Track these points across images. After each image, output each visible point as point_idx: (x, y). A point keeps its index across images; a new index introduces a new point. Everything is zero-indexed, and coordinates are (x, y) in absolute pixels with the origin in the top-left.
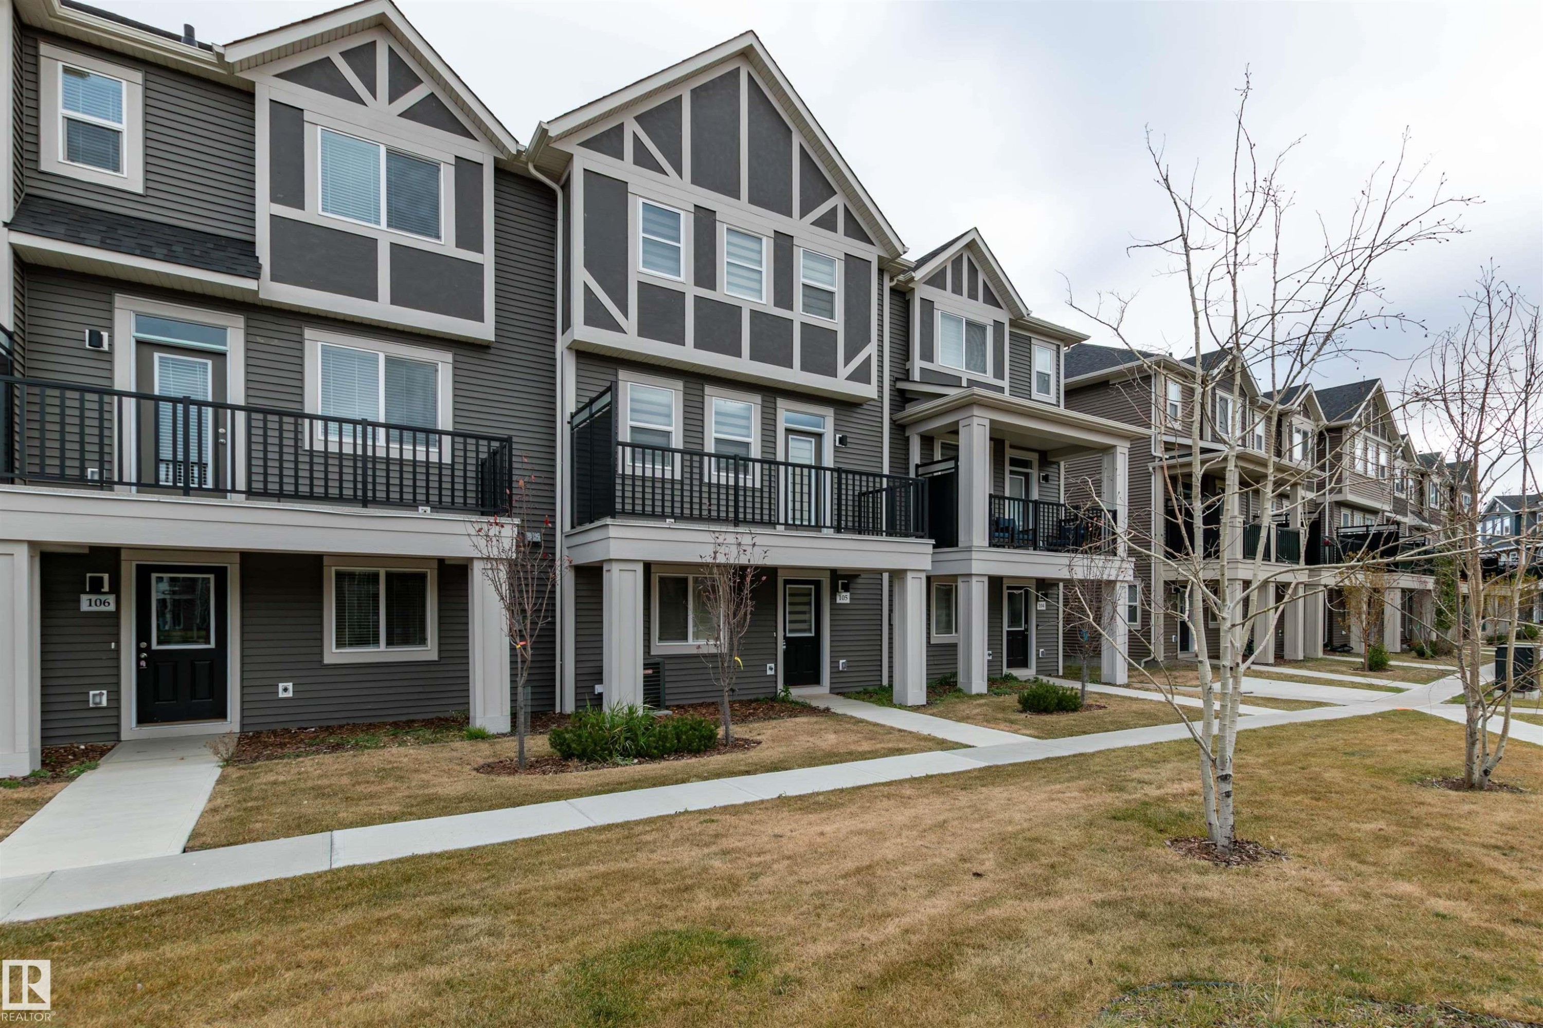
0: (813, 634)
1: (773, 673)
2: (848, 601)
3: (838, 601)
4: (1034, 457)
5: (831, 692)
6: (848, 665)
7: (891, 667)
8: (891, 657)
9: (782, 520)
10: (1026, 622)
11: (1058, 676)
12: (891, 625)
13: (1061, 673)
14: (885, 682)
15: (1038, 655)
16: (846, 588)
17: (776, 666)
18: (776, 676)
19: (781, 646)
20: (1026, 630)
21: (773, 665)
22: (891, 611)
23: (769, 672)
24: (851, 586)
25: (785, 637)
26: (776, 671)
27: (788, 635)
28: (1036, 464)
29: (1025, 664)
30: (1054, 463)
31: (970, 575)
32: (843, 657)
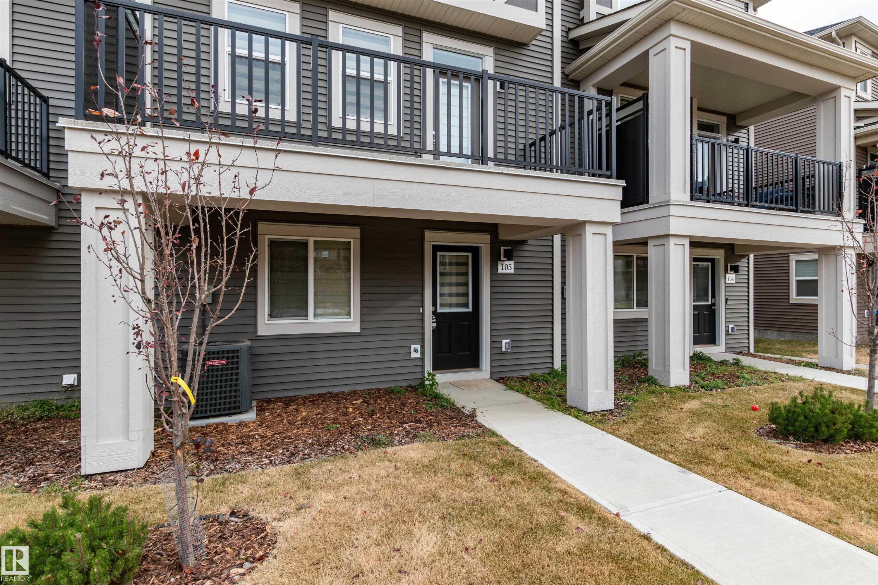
0: (470, 310)
1: (418, 355)
2: (512, 271)
3: (500, 271)
4: (721, 121)
5: (491, 378)
6: (512, 345)
7: (564, 345)
8: (564, 335)
9: (430, 146)
10: (713, 296)
11: (749, 354)
12: (563, 298)
13: (752, 350)
14: (558, 365)
15: (727, 331)
16: (509, 256)
17: (423, 347)
18: (422, 359)
19: (429, 324)
20: (713, 304)
21: (418, 347)
22: (563, 283)
23: (414, 355)
24: (515, 253)
25: (435, 313)
26: (423, 353)
27: (439, 310)
28: (723, 128)
29: (712, 340)
30: (743, 127)
31: (667, 236)
32: (506, 336)
